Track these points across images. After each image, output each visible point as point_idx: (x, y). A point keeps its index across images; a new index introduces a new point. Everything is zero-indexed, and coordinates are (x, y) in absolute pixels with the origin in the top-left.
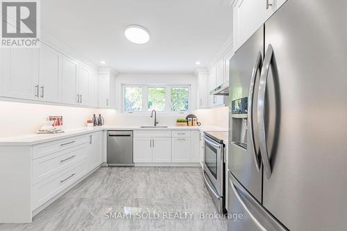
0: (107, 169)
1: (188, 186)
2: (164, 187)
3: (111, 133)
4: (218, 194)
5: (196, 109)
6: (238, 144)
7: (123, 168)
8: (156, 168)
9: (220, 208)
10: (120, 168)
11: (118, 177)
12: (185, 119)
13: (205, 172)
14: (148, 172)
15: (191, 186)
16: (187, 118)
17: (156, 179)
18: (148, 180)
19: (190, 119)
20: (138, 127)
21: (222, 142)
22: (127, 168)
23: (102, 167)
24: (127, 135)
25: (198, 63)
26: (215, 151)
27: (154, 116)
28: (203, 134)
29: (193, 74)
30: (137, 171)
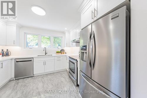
0: (15, 81)
1: (63, 79)
2: (52, 82)
3: (18, 60)
4: (75, 79)
5: (65, 47)
6: (83, 60)
7: (27, 79)
8: (47, 75)
9: (76, 84)
10: (25, 79)
11: (24, 84)
12: (60, 51)
13: (69, 72)
14: (42, 77)
15: (64, 79)
16: (61, 51)
17: (47, 80)
18: (43, 81)
19: (62, 51)
20: (36, 56)
21: (76, 60)
22: (30, 78)
23: (10, 81)
24: (29, 60)
25: (66, 29)
26: (74, 63)
27: (45, 50)
28: (68, 57)
29: (64, 33)
30: (36, 78)
